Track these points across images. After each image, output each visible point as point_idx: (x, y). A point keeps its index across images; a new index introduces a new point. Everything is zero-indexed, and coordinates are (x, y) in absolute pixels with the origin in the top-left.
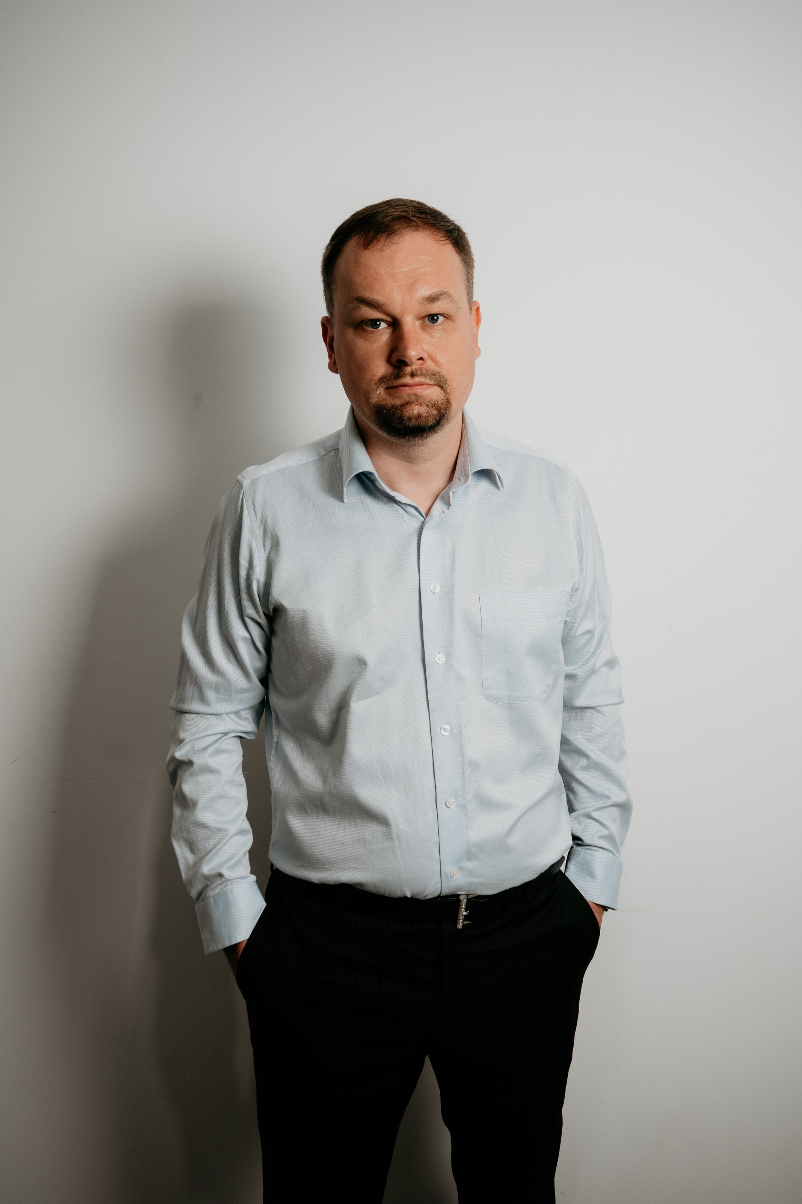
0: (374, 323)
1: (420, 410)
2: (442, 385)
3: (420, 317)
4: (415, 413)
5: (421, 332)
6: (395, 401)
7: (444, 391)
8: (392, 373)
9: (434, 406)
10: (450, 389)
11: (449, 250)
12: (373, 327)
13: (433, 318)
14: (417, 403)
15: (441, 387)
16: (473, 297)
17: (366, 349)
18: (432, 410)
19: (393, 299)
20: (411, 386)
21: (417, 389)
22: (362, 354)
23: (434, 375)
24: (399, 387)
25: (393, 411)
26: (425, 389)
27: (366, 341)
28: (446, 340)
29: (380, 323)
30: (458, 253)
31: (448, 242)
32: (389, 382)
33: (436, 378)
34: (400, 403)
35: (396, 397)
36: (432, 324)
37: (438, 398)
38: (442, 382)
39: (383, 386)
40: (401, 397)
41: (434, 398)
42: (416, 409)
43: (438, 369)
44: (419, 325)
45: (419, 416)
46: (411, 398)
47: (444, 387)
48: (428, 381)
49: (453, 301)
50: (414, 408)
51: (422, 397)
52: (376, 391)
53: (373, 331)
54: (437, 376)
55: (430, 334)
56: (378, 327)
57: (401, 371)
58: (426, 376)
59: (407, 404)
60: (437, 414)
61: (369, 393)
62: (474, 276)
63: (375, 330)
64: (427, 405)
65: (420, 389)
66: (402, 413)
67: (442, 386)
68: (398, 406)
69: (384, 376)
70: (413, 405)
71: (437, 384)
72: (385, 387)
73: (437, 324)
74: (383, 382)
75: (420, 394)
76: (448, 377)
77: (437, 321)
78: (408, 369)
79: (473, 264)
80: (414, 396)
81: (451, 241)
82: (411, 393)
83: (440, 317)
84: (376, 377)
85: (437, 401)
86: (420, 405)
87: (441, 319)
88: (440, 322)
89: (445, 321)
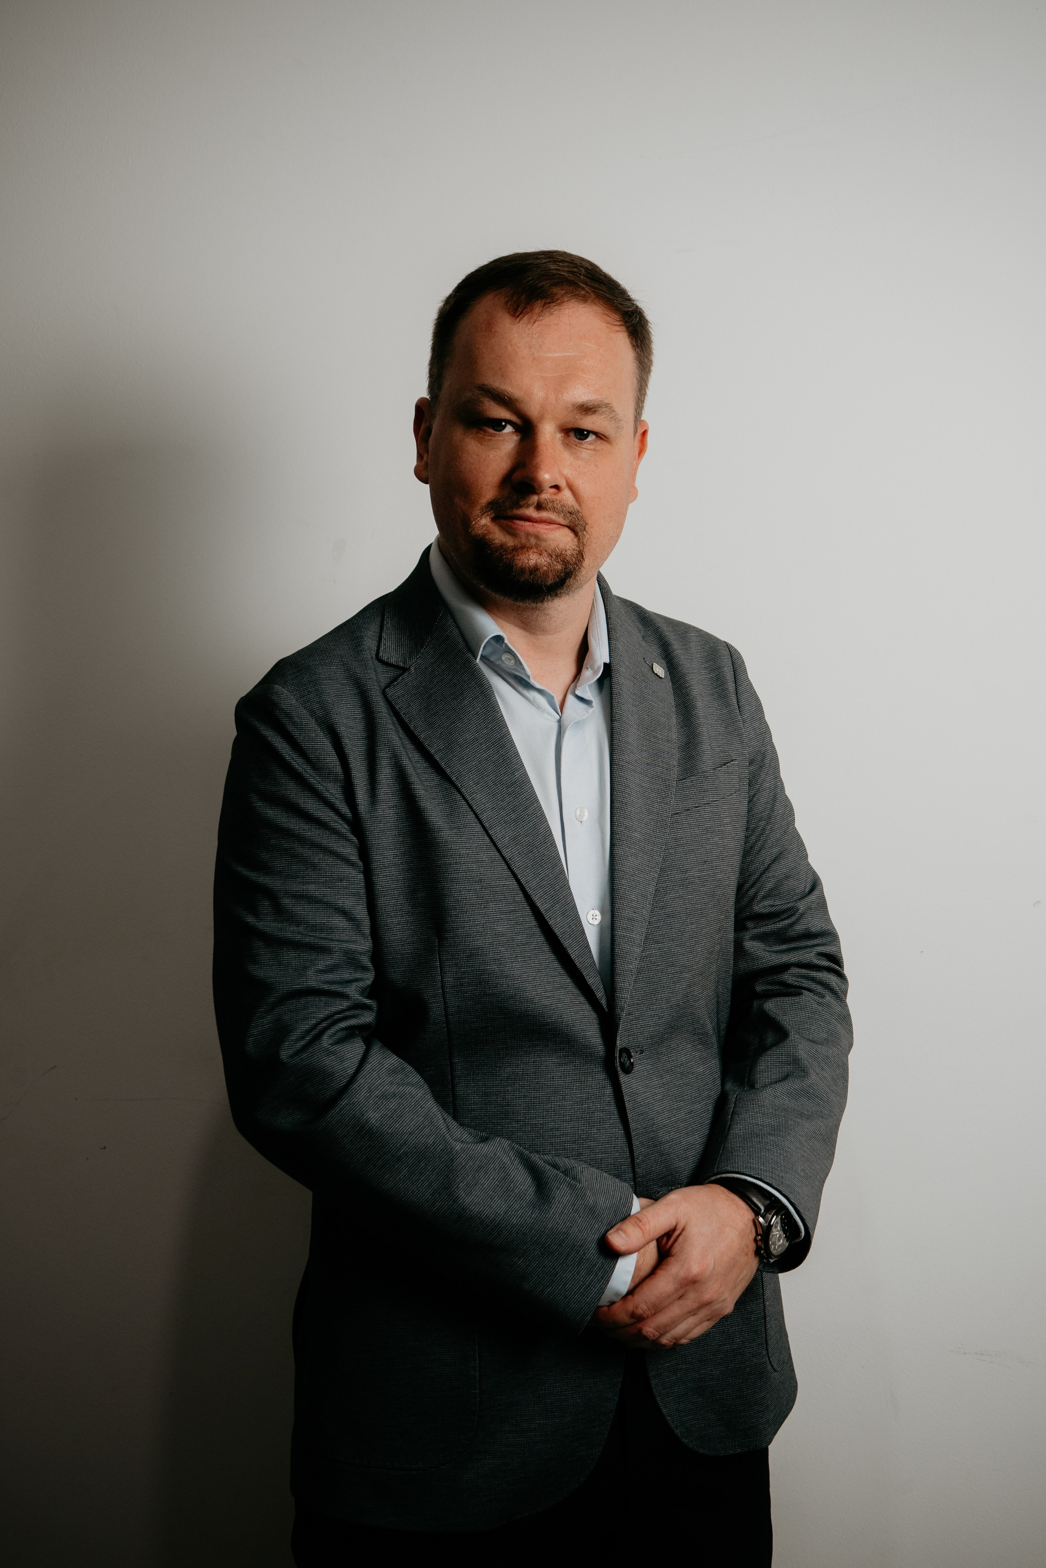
0: (497, 424)
1: (539, 561)
2: (577, 529)
3: (564, 428)
4: (530, 564)
5: (562, 451)
6: (506, 539)
7: (579, 539)
9: (559, 556)
10: (587, 537)
11: (621, 341)
12: (495, 428)
13: (581, 434)
14: (536, 549)
15: (576, 533)
16: (641, 414)
17: (477, 455)
18: (554, 562)
19: (532, 394)
20: (533, 522)
21: (541, 527)
22: (471, 461)
23: (569, 512)
24: (518, 519)
25: (500, 553)
26: (552, 530)
27: (481, 445)
28: (596, 465)
29: (506, 426)
30: (633, 346)
31: (623, 328)
32: (501, 509)
33: (573, 519)
34: (514, 544)
35: (508, 534)
36: (578, 441)
37: (566, 547)
38: (579, 526)
39: (492, 513)
40: (517, 535)
41: (562, 546)
42: (532, 559)
43: (577, 506)
44: (561, 439)
45: (536, 569)
46: (529, 540)
47: (580, 534)
48: (556, 519)
49: (613, 417)
50: (530, 555)
51: (544, 540)
52: (481, 519)
53: (492, 434)
55: (575, 454)
56: (502, 431)
57: (524, 498)
58: (558, 510)
59: (524, 548)
60: (561, 570)
62: (648, 384)
63: (496, 434)
64: (550, 555)
65: (545, 529)
66: (514, 559)
68: (510, 548)
69: (494, 500)
70: (530, 552)
71: (571, 527)
72: (494, 515)
73: (587, 442)
74: (493, 508)
75: (544, 535)
76: (589, 521)
77: (586, 438)
79: (650, 367)
80: (534, 536)
81: (628, 328)
82: (531, 532)
83: (591, 435)
84: (484, 501)
85: (566, 551)
86: (541, 554)
87: (592, 438)
88: (590, 441)
89: (599, 442)
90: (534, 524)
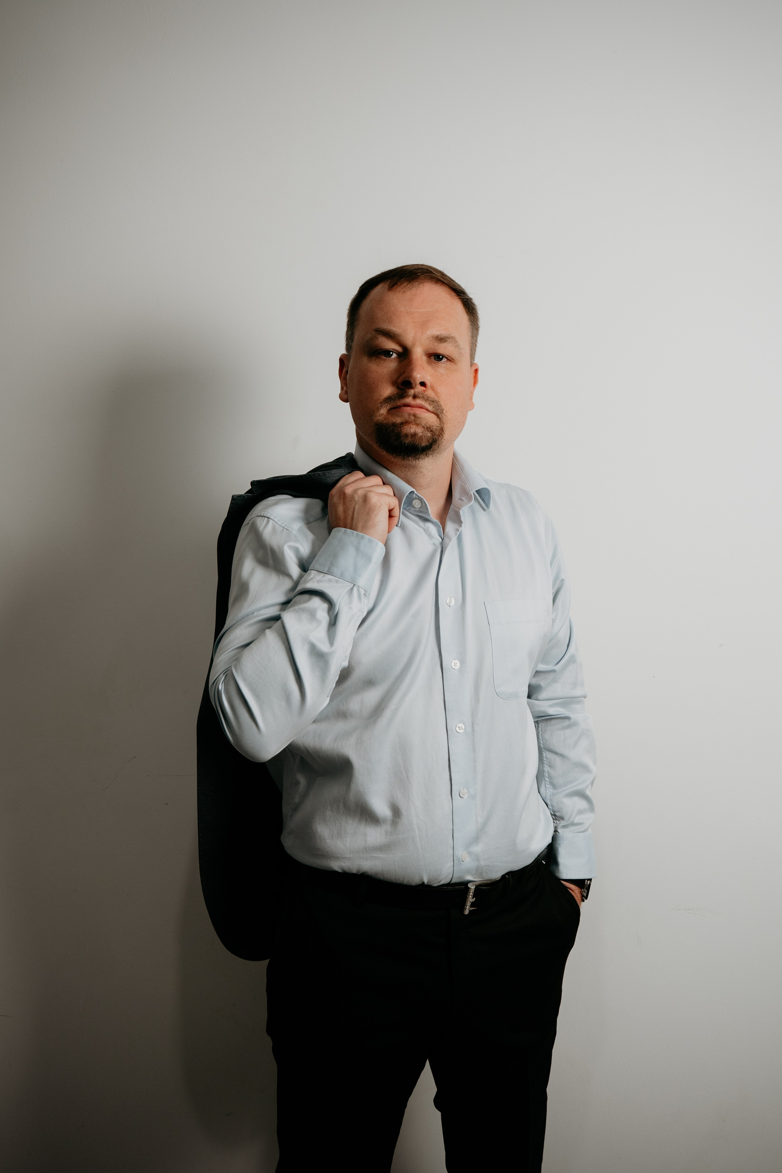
0: (387, 353)
1: (417, 430)
2: (439, 413)
3: (428, 353)
4: (412, 432)
5: (427, 365)
6: (396, 419)
7: (440, 419)
8: (397, 394)
9: (429, 429)
10: (445, 419)
12: (386, 356)
13: (438, 357)
14: (414, 423)
15: (438, 417)
17: (376, 373)
18: (427, 432)
19: (407, 331)
20: (412, 407)
21: (417, 411)
22: (373, 376)
23: (433, 401)
24: (402, 407)
25: (393, 430)
26: (424, 412)
27: (378, 366)
28: (448, 376)
29: (392, 354)
30: (467, 313)
32: (393, 402)
33: (435, 406)
34: (401, 422)
35: (398, 416)
36: (437, 362)
37: (433, 424)
38: (439, 410)
39: (387, 406)
40: (402, 416)
41: (430, 423)
42: (412, 429)
43: (437, 398)
44: (426, 360)
45: (415, 435)
46: (410, 418)
47: (440, 415)
48: (427, 405)
49: (457, 346)
50: (411, 426)
51: (420, 418)
52: (380, 410)
53: (386, 359)
54: (435, 404)
55: (435, 368)
56: (390, 357)
57: (406, 392)
58: (425, 400)
59: (407, 423)
60: (431, 437)
61: (374, 411)
63: (388, 358)
64: (423, 427)
65: (419, 411)
66: (400, 430)
67: (439, 415)
68: (398, 424)
69: (389, 396)
70: (411, 425)
71: (435, 412)
72: (389, 407)
73: (441, 362)
74: (387, 403)
75: (419, 415)
76: (445, 409)
77: (441, 359)
78: (412, 392)
80: (413, 416)
82: (411, 413)
83: (444, 358)
84: (382, 398)
85: (433, 427)
86: (417, 425)
87: (444, 360)
88: (443, 362)
89: (449, 363)
90: (413, 408)
